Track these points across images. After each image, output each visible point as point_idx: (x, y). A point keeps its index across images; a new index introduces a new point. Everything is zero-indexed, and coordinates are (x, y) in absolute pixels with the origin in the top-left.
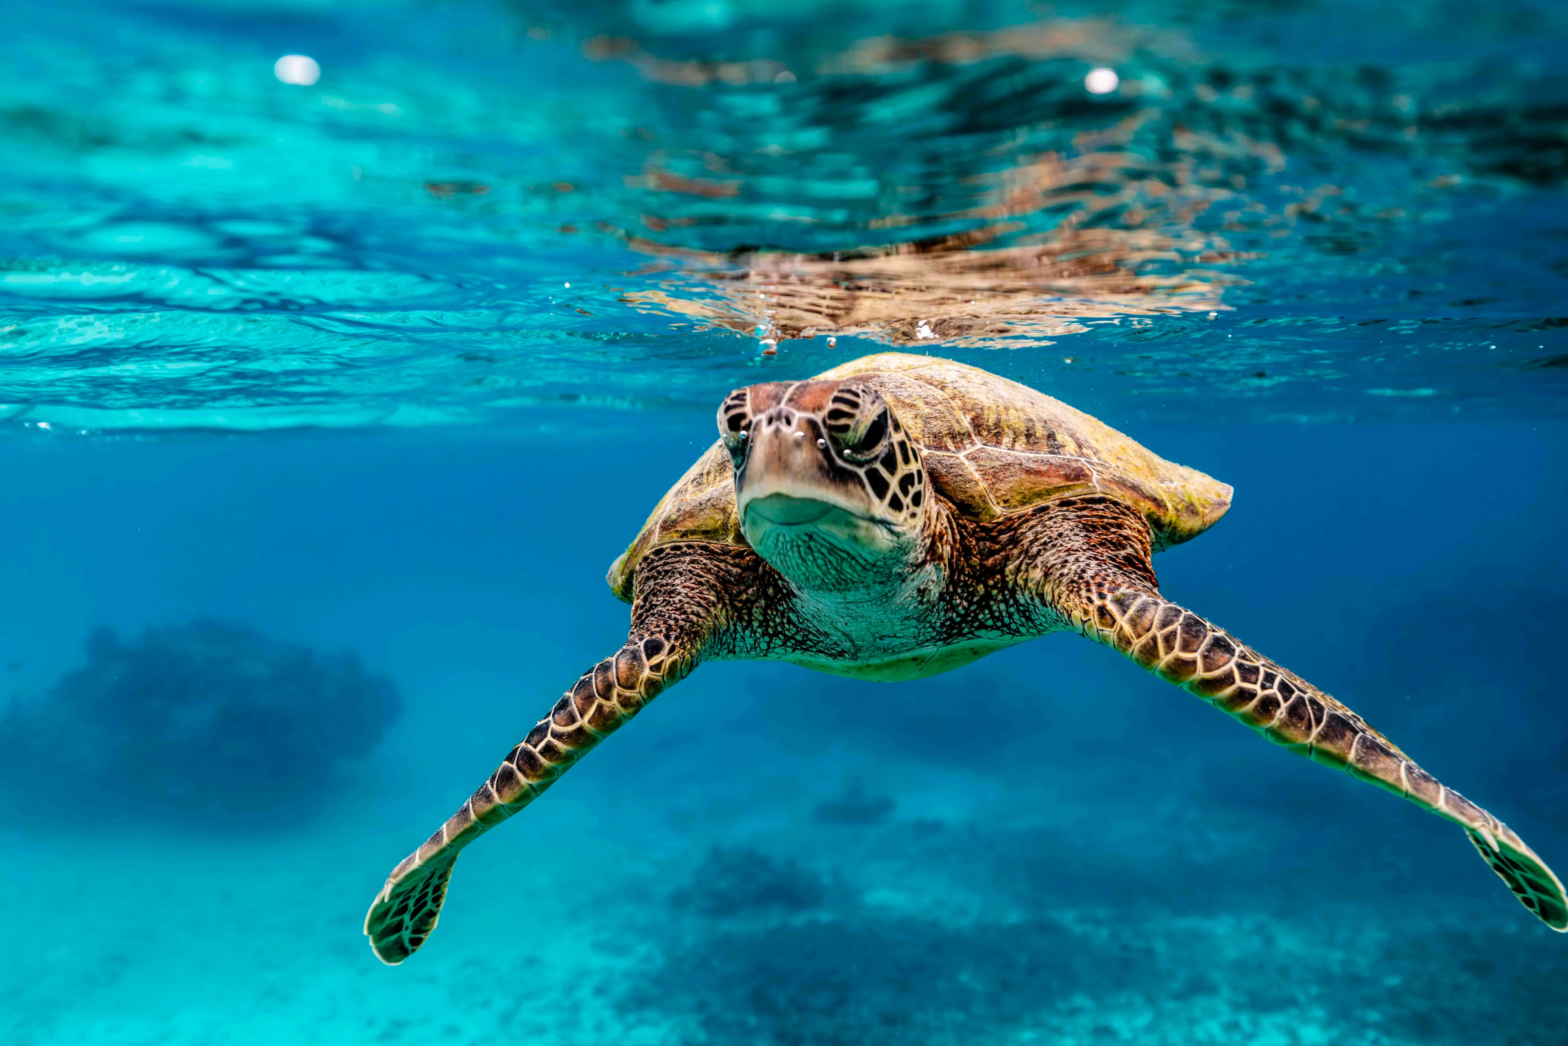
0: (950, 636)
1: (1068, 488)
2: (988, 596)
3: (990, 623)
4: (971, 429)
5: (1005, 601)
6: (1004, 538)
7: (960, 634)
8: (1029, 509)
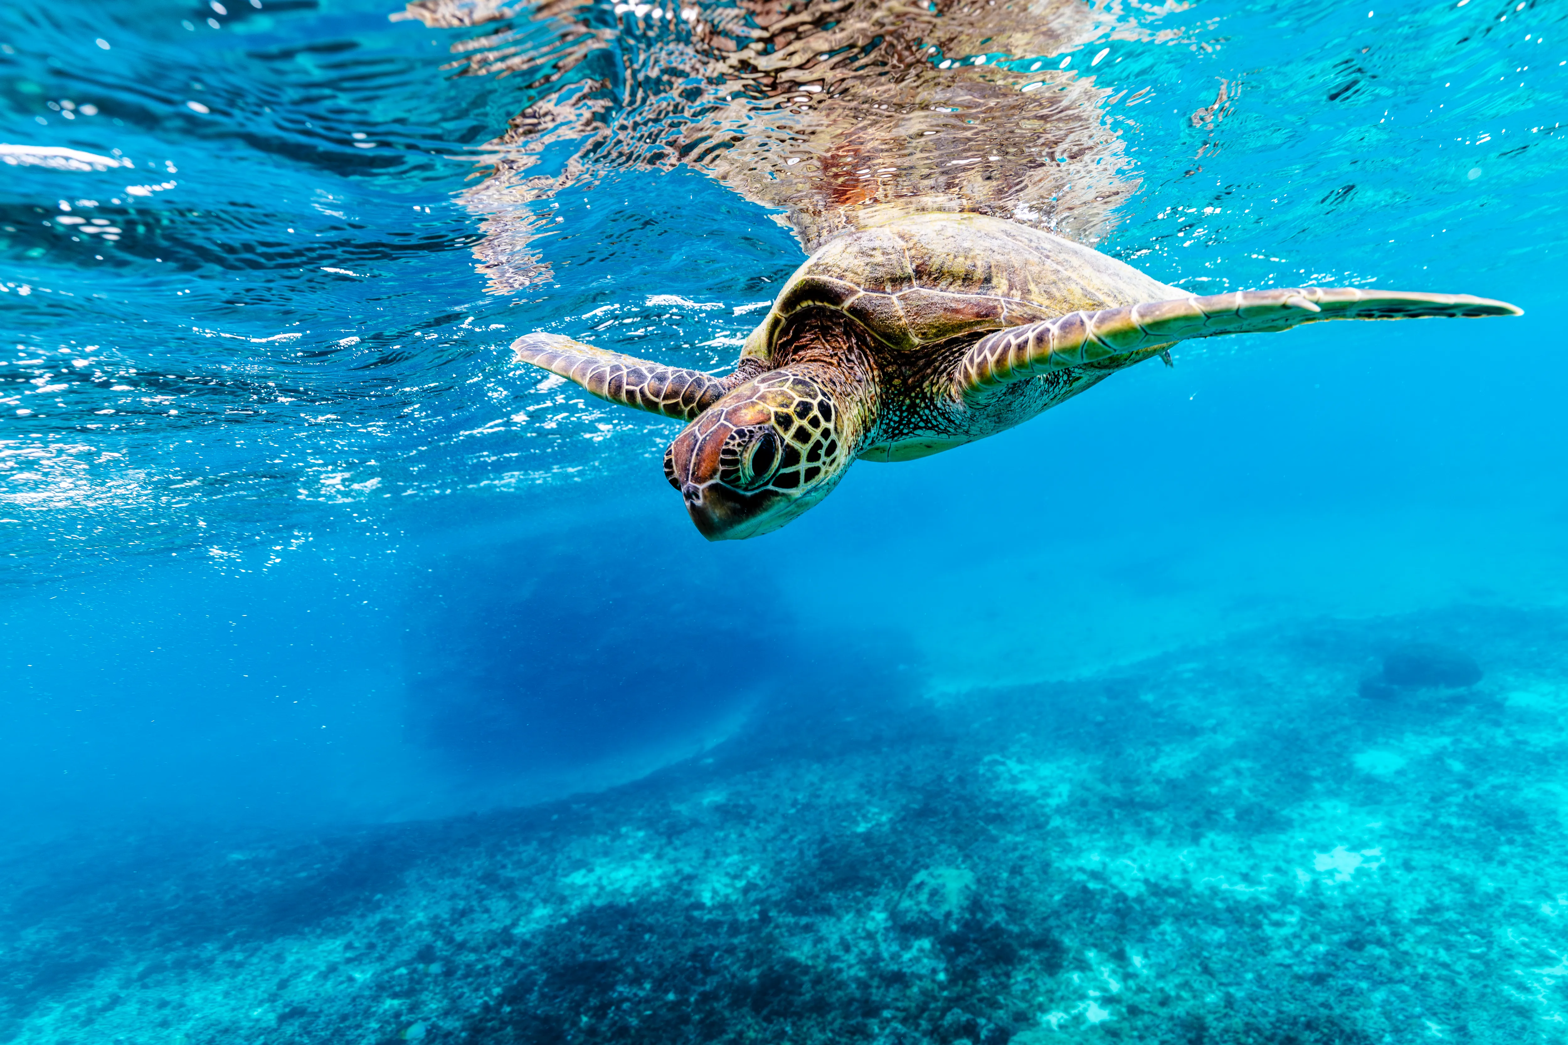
0: (894, 435)
1: (978, 323)
2: (913, 405)
3: (922, 424)
4: (913, 274)
5: (927, 407)
6: (921, 362)
7: (901, 433)
8: (943, 340)
